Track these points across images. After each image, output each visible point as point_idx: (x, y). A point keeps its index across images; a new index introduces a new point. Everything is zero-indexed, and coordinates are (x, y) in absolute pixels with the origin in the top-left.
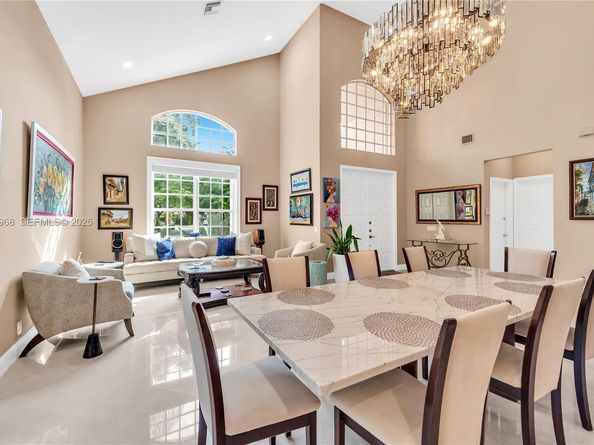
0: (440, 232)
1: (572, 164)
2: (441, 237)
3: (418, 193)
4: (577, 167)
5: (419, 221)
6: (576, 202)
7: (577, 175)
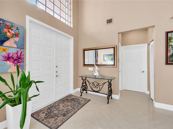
0: (96, 71)
1: (167, 33)
2: (96, 74)
3: (84, 50)
4: (169, 35)
5: (85, 65)
6: (169, 54)
7: (170, 39)
